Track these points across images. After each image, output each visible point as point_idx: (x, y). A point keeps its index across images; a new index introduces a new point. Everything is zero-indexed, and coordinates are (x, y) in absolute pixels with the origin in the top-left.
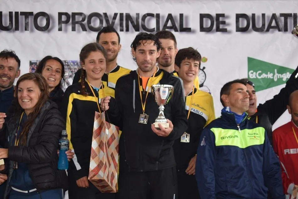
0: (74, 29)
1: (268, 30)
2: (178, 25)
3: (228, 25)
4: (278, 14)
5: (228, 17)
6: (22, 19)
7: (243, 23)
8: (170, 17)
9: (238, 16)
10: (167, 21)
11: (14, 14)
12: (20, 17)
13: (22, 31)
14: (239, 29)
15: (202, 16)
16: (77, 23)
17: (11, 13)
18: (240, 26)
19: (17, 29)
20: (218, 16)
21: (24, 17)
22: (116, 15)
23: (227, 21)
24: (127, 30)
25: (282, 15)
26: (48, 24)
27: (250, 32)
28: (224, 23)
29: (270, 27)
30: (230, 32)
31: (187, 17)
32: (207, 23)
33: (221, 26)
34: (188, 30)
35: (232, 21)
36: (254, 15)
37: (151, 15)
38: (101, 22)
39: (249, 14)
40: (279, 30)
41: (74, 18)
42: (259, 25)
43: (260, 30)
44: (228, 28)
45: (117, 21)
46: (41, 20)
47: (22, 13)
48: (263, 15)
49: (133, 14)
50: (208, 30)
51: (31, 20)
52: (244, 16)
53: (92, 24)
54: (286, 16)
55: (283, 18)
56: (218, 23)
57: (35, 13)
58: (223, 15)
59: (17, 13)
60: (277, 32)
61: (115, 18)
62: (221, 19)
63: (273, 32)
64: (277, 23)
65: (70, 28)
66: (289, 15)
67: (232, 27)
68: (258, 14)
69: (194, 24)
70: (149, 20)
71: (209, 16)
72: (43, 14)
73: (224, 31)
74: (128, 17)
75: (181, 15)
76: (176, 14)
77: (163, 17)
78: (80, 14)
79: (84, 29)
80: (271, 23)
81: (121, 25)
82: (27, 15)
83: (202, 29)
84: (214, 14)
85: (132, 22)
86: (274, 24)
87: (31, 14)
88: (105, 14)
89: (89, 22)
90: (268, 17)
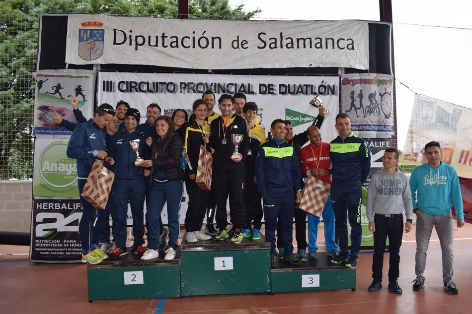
0: (188, 92)
1: (297, 94)
2: (247, 90)
3: (275, 90)
4: (302, 85)
5: (275, 86)
6: (160, 86)
7: (283, 89)
8: (242, 85)
9: (281, 86)
10: (241, 88)
11: (155, 83)
12: (159, 85)
13: (160, 93)
14: (281, 93)
15: (261, 85)
16: (190, 88)
17: (153, 83)
18: (282, 91)
19: (157, 91)
20: (270, 85)
21: (161, 85)
22: (212, 84)
23: (274, 88)
24: (219, 92)
25: (304, 85)
26: (174, 89)
27: (287, 94)
28: (273, 89)
29: (298, 92)
30: (276, 94)
31: (252, 86)
32: (263, 89)
33: (271, 91)
34: (253, 93)
35: (277, 88)
36: (289, 85)
37: (232, 84)
38: (204, 88)
39: (287, 85)
40: (303, 94)
41: (188, 86)
42: (292, 90)
43: (293, 93)
44: (275, 92)
45: (213, 87)
46: (171, 87)
47: (160, 83)
48: (294, 85)
49: (222, 84)
50: (264, 93)
51: (165, 86)
52: (284, 85)
53: (199, 89)
54: (307, 86)
55: (305, 87)
56: (270, 89)
57: (167, 83)
58: (272, 85)
59: (157, 83)
60: (302, 94)
61: (211, 86)
62: (271, 87)
63: (299, 95)
64: (302, 89)
65: (186, 91)
66: (309, 85)
67: (277, 92)
68: (292, 84)
69: (256, 89)
70: (231, 87)
71: (264, 85)
72: (171, 83)
73: (273, 93)
74: (219, 85)
75: (249, 84)
76: (246, 84)
77: (239, 85)
78: (193, 83)
79: (194, 92)
80: (299, 89)
81: (215, 90)
82: (162, 83)
83: (260, 92)
84: (267, 84)
85: (221, 88)
86: (300, 90)
87: (165, 83)
88: (206, 83)
89: (197, 88)
90: (297, 86)
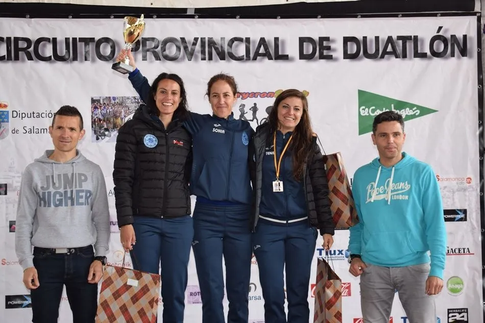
0: (144, 58)
1: (382, 57)
2: (272, 51)
3: (334, 50)
4: (395, 37)
5: (333, 41)
6: (81, 46)
7: (352, 48)
8: (263, 41)
9: (346, 40)
10: (259, 47)
11: (71, 40)
12: (79, 44)
13: (81, 61)
14: (347, 56)
15: (302, 40)
16: (148, 50)
17: (67, 40)
18: (349, 52)
19: (75, 58)
20: (322, 39)
21: (83, 44)
22: (196, 39)
23: (333, 46)
24: (210, 58)
25: (399, 38)
26: (113, 52)
27: (361, 58)
28: (329, 48)
29: (385, 52)
30: (336, 59)
31: (283, 42)
32: (308, 48)
33: (325, 53)
34: (285, 58)
35: (338, 46)
36: (365, 38)
37: (240, 40)
38: (178, 48)
39: (360, 37)
40: (397, 57)
41: (144, 45)
42: (372, 50)
43: (373, 57)
44: (334, 55)
45: (198, 47)
46: (105, 48)
47: (81, 40)
48: (377, 38)
49: (217, 38)
50: (310, 57)
51: (91, 47)
52: (353, 39)
53: (167, 52)
54: (404, 39)
55: (400, 42)
56: (322, 48)
57: (97, 39)
58: (327, 39)
59: (74, 39)
60: (393, 58)
61: (194, 44)
62: (325, 43)
63: (388, 59)
64: (393, 47)
65: (140, 56)
66: (409, 38)
67: (339, 53)
68: (371, 37)
69: (292, 49)
70: (237, 46)
71: (310, 40)
72: (107, 40)
73: (330, 58)
74: (212, 43)
75: (276, 39)
76: (270, 39)
77: (254, 42)
78: (153, 39)
79: (158, 58)
80: (386, 47)
81: (203, 52)
82: (87, 41)
83: (302, 56)
84: (316, 38)
85: (216, 49)
86: (389, 49)
87: (92, 40)
88: (183, 39)
89: (164, 50)
90: (383, 40)
